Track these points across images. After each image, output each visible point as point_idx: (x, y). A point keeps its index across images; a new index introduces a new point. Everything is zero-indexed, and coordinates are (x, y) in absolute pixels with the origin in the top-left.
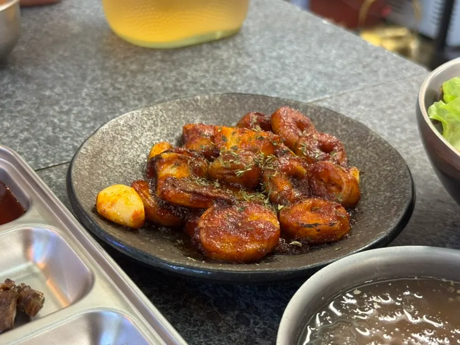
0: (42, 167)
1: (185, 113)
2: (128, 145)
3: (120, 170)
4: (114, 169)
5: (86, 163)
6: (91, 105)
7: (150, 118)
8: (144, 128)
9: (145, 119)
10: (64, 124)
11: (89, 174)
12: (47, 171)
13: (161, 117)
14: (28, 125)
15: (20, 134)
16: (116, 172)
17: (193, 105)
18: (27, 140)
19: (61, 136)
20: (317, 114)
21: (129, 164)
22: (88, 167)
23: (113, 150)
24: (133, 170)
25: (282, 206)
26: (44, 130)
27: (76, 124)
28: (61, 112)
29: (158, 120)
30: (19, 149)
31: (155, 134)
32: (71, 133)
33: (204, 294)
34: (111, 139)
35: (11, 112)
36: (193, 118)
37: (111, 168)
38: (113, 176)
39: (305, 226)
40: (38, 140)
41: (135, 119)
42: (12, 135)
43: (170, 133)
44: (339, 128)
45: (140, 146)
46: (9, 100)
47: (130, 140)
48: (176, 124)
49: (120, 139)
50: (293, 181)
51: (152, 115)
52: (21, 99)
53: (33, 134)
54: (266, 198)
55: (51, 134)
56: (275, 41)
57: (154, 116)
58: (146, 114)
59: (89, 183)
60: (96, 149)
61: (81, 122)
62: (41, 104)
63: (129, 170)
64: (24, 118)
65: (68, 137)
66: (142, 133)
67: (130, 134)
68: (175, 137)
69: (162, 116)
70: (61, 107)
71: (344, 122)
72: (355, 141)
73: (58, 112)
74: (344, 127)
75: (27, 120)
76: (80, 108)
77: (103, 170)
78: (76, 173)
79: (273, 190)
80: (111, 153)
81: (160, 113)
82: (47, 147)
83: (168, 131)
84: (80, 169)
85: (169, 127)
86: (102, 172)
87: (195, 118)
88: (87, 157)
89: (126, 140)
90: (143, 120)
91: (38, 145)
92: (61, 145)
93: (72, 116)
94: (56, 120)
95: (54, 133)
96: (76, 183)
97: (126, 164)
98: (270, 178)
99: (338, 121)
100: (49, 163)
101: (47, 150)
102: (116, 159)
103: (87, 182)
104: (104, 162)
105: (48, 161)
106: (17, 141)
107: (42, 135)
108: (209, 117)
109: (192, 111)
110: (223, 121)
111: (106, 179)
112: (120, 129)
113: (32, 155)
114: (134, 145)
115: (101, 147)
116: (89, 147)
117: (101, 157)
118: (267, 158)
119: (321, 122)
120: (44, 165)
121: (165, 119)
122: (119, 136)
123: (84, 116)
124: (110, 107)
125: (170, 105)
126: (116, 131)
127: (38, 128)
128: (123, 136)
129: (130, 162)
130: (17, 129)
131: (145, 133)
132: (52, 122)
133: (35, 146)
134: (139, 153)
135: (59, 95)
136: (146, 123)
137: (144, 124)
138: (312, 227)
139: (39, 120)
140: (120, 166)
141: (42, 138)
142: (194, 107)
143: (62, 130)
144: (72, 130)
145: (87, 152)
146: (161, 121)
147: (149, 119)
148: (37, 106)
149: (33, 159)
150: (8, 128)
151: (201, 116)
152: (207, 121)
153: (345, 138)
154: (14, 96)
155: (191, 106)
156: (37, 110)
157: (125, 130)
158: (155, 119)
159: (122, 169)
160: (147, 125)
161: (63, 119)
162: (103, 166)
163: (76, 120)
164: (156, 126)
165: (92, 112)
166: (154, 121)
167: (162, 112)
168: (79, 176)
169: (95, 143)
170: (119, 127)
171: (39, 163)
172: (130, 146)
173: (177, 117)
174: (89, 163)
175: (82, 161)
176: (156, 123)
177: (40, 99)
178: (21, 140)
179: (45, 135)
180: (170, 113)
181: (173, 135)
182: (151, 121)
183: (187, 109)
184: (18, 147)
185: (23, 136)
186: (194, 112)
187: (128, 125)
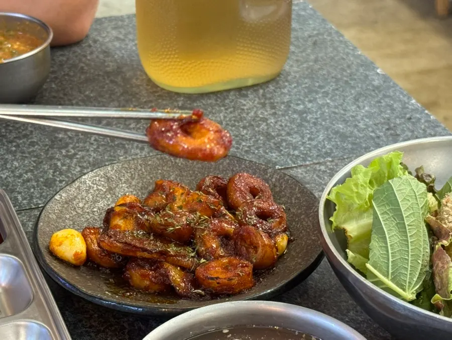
0: (33, 207)
1: (162, 169)
2: (102, 194)
3: (88, 216)
4: (81, 215)
5: (57, 208)
6: (95, 151)
7: (129, 171)
8: (121, 180)
9: (124, 172)
10: (64, 168)
11: (57, 218)
12: (36, 211)
13: (139, 171)
14: (34, 167)
15: (25, 175)
16: (83, 217)
17: (172, 162)
18: (28, 180)
19: (58, 179)
20: (281, 181)
21: (97, 211)
22: (58, 211)
23: (87, 198)
24: (99, 217)
25: (204, 261)
26: (46, 172)
27: (76, 168)
28: (66, 156)
29: (136, 173)
30: (19, 188)
31: (130, 186)
32: (68, 177)
33: (123, 325)
34: (87, 188)
35: (24, 153)
36: (169, 174)
37: (79, 214)
38: (78, 221)
39: (208, 279)
40: (37, 181)
41: (114, 171)
42: (17, 175)
43: (144, 187)
44: (295, 196)
45: (112, 196)
46: (25, 140)
47: (104, 190)
48: (151, 178)
49: (95, 189)
50: (222, 241)
51: (130, 169)
52: (36, 141)
53: (35, 176)
54: (193, 252)
55: (51, 176)
56: (310, 91)
57: (133, 170)
58: (126, 168)
59: (54, 225)
60: (71, 196)
61: (80, 167)
62: (52, 147)
63: (96, 217)
64: (33, 159)
65: (63, 181)
66: (118, 185)
67: (106, 185)
68: (148, 190)
69: (141, 170)
70: (68, 151)
71: (300, 190)
72: (303, 210)
73: (64, 156)
74: (299, 195)
75: (34, 162)
76: (84, 153)
77: (71, 215)
78: (45, 215)
79: (201, 247)
80: (84, 201)
81: (139, 167)
82: (43, 189)
83: (142, 184)
84: (50, 213)
85: (145, 180)
86: (70, 216)
87: (171, 174)
88: (60, 203)
89: (101, 190)
90: (121, 172)
91: (36, 186)
92: (55, 187)
93: (75, 160)
94: (59, 164)
95: (53, 176)
96: (42, 224)
97: (95, 211)
98: (200, 237)
99: (296, 189)
100: (40, 204)
101: (42, 191)
102: (86, 206)
103: (52, 224)
104: (75, 208)
105: (40, 202)
106: (19, 181)
107: (42, 177)
108: (185, 174)
109: (170, 167)
110: (197, 179)
111: (72, 223)
112: (97, 179)
113: (29, 195)
114: (108, 195)
115: (75, 194)
116: (64, 195)
117: (73, 204)
118: (200, 219)
119: (282, 189)
120: (35, 205)
121: (143, 173)
122: (95, 186)
123: (85, 162)
124: (112, 154)
125: (150, 160)
126: (93, 181)
127: (41, 170)
128: (100, 186)
129: (99, 210)
130: (23, 170)
131: (121, 185)
132: (56, 165)
133: (34, 188)
134: (109, 203)
135: (70, 138)
136: (124, 175)
137: (121, 177)
138: (214, 280)
139: (44, 163)
140: (88, 213)
141: (42, 179)
142: (172, 164)
143: (61, 174)
144: (70, 175)
145: (61, 198)
146: (139, 175)
147: (127, 172)
148: (46, 148)
149: (28, 199)
150: (16, 168)
151: (177, 172)
152: (181, 178)
153: (296, 207)
154: (30, 136)
155: (169, 162)
156: (47, 152)
157: (102, 181)
158: (133, 173)
159: (89, 215)
160: (124, 178)
161: (66, 163)
162: (72, 212)
163: (76, 165)
164: (133, 179)
165: (94, 158)
166: (132, 174)
167: (141, 166)
168: (46, 219)
169: (71, 191)
170: (97, 178)
171: (32, 203)
172: (104, 196)
173: (155, 172)
174: (60, 208)
175: (54, 206)
176: (133, 176)
177: (53, 141)
178: (23, 180)
179: (45, 178)
180: (148, 168)
181: (147, 188)
182: (128, 174)
183: (166, 165)
184: (19, 187)
185: (26, 176)
186: (171, 168)
187: (107, 176)
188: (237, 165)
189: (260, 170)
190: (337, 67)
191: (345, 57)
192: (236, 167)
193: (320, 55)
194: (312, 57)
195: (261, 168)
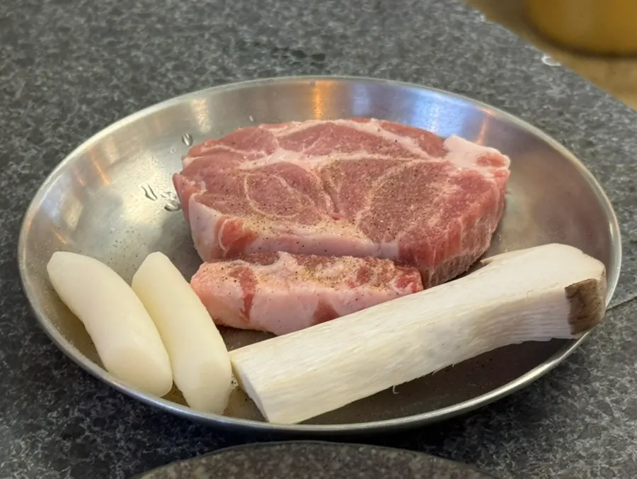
188: (319, 466)
189: (387, 467)
190: (453, 62)
191: (457, 34)
192: (318, 471)
193: (404, 36)
194: (390, 44)
195: (388, 459)
